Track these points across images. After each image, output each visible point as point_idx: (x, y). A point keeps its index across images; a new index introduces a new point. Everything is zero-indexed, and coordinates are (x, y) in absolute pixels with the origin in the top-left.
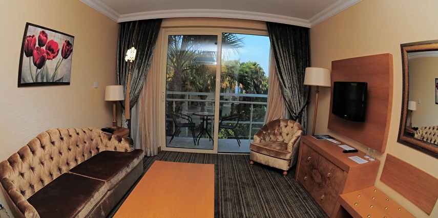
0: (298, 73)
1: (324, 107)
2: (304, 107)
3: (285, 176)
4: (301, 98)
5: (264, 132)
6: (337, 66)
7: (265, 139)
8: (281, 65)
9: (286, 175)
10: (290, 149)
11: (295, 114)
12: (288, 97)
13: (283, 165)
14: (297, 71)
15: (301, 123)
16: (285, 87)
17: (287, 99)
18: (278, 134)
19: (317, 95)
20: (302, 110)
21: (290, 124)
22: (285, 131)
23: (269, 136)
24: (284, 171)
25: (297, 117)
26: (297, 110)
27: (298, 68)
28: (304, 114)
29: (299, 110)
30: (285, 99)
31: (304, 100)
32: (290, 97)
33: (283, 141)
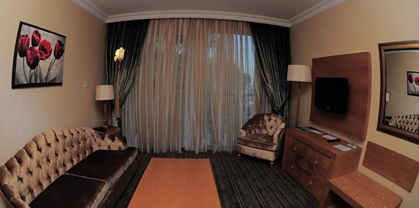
0: (279, 70)
1: (306, 101)
2: (286, 101)
3: (271, 166)
4: (283, 93)
5: (250, 126)
6: (317, 64)
7: (250, 133)
8: (263, 63)
9: (273, 165)
10: (276, 141)
11: (278, 108)
12: (270, 92)
13: (269, 156)
14: (279, 68)
15: (283, 117)
16: (268, 83)
17: (269, 94)
18: (263, 127)
19: (299, 90)
20: (284, 104)
21: (273, 118)
22: (268, 124)
23: (254, 130)
24: (271, 161)
25: (279, 111)
26: (279, 105)
27: (279, 65)
28: (286, 107)
29: (281, 104)
30: (267, 94)
31: (286, 94)
32: (273, 93)
33: (267, 134)
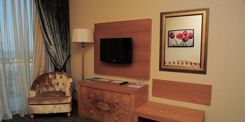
0: (61, 33)
2: (67, 61)
4: (64, 53)
5: (38, 86)
7: (39, 92)
8: (47, 27)
9: (70, 116)
11: (61, 67)
12: (54, 53)
13: (66, 109)
14: (60, 31)
15: (66, 73)
16: (51, 44)
17: (53, 55)
18: (49, 85)
20: (65, 63)
21: (58, 76)
22: (54, 82)
23: (42, 89)
24: (67, 113)
25: (61, 70)
26: (61, 62)
27: (60, 28)
28: (67, 65)
29: (63, 63)
30: (51, 55)
31: (67, 54)
32: (56, 53)
33: (55, 90)
